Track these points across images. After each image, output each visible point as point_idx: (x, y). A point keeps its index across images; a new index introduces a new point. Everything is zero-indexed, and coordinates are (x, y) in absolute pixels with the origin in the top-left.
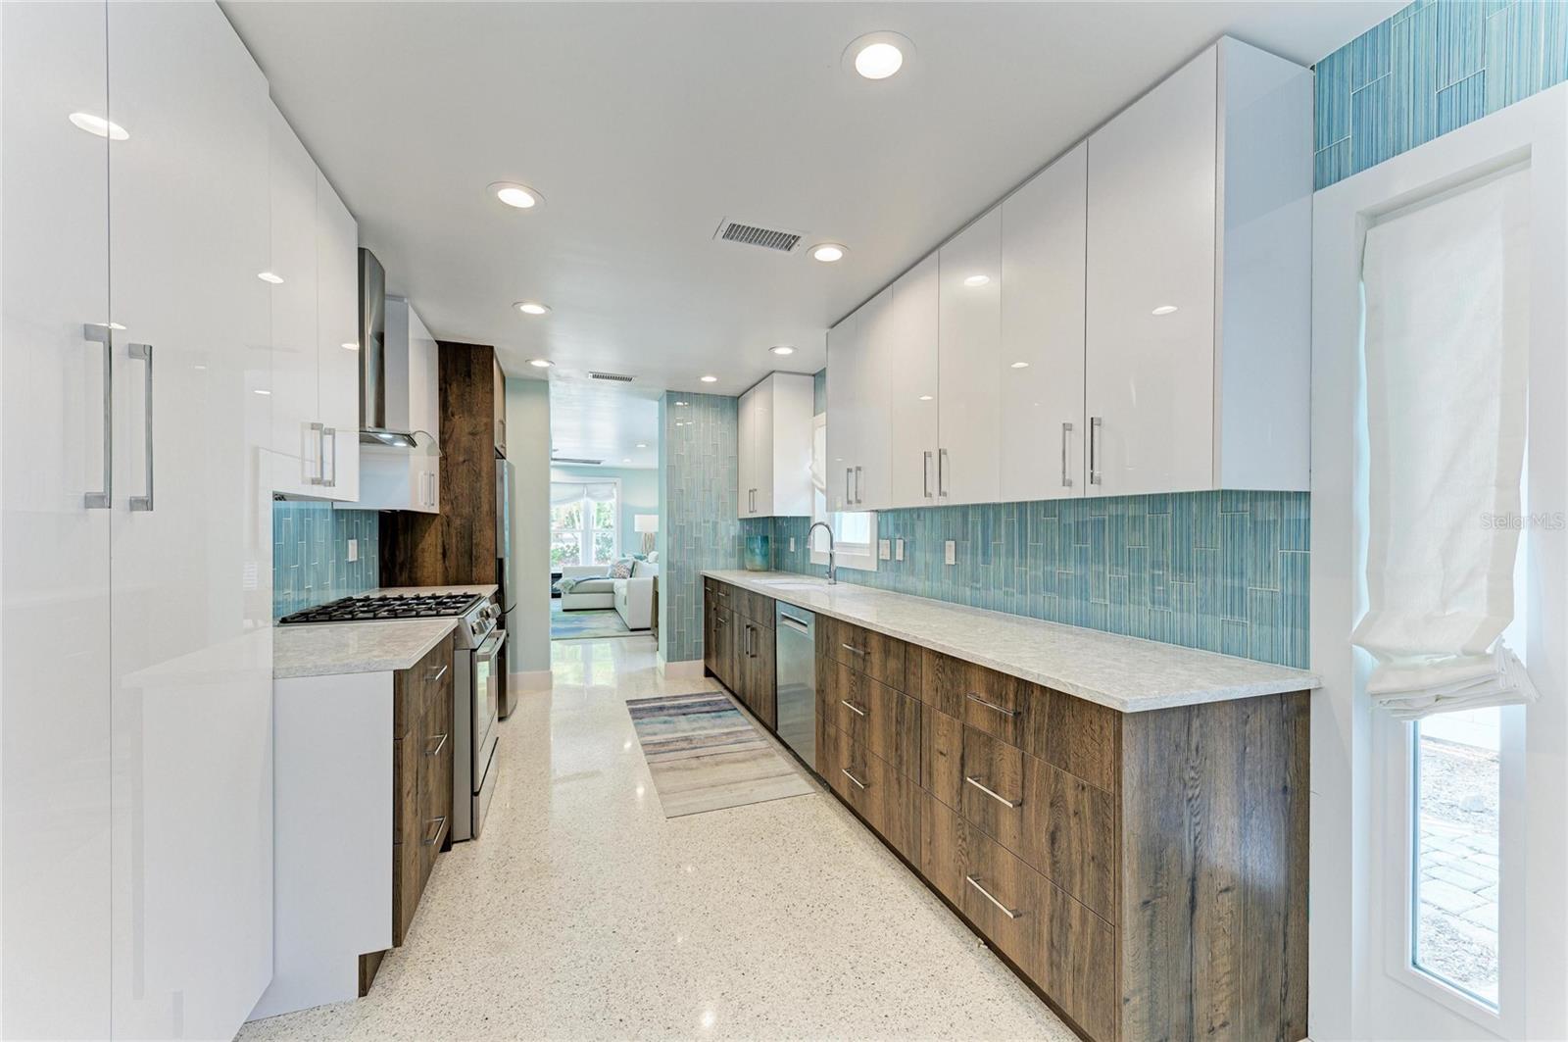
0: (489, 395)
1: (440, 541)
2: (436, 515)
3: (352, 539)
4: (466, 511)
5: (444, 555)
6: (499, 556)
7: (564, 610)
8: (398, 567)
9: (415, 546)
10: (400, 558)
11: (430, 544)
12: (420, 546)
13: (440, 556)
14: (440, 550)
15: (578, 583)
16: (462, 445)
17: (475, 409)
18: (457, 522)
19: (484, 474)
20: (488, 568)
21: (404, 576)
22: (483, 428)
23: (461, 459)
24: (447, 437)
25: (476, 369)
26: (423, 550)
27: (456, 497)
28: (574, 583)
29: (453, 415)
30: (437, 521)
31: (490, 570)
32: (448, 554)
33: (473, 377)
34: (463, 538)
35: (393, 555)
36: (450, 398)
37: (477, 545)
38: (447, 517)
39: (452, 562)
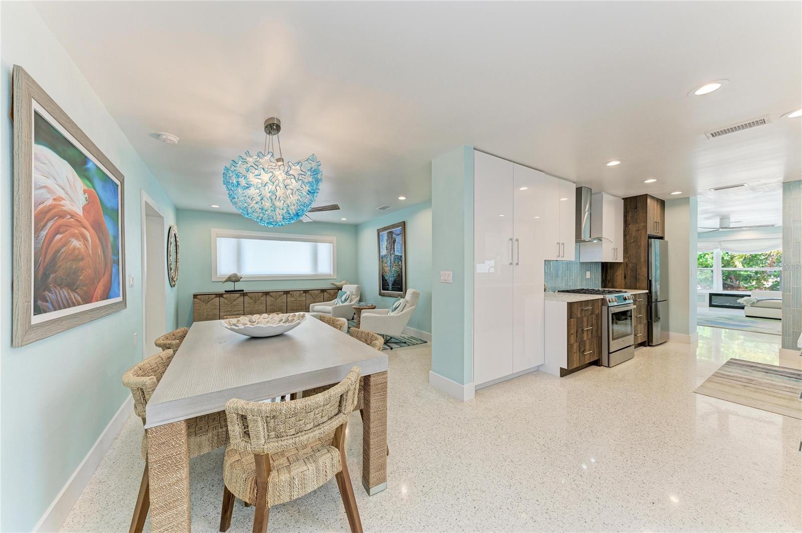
0: (645, 215)
1: (623, 273)
2: (621, 263)
3: (588, 271)
4: (634, 261)
5: (625, 277)
6: (650, 279)
7: (747, 316)
8: (607, 281)
9: (614, 273)
10: (608, 278)
11: (619, 274)
12: (616, 274)
13: (623, 278)
14: (623, 276)
15: (758, 301)
16: (633, 236)
17: (639, 221)
18: (630, 265)
19: (642, 246)
20: (643, 283)
21: (610, 284)
22: (642, 228)
23: (632, 241)
24: (626, 233)
25: (639, 205)
26: (617, 276)
27: (630, 256)
28: (755, 301)
29: (629, 225)
30: (622, 265)
31: (645, 284)
32: (627, 277)
33: (638, 208)
34: (632, 271)
35: (606, 277)
36: (628, 219)
37: (639, 274)
38: (627, 263)
39: (628, 280)
